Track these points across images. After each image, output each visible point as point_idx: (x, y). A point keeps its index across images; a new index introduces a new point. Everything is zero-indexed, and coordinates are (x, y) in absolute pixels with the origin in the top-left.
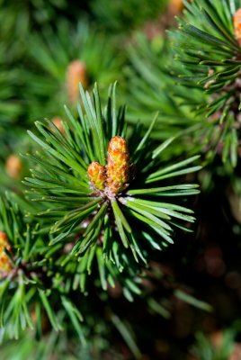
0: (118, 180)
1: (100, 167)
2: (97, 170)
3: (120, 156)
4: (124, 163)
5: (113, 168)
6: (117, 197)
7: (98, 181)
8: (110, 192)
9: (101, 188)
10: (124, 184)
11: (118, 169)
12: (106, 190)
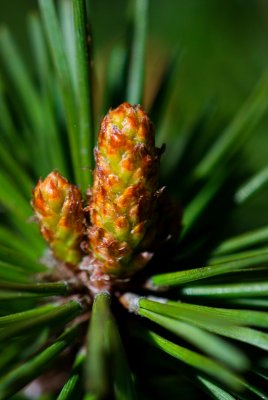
0: (119, 232)
1: (67, 189)
2: (59, 194)
3: (126, 156)
4: (137, 178)
5: (104, 192)
6: (116, 290)
7: (61, 231)
8: (95, 270)
9: (70, 257)
10: (135, 251)
11: (119, 199)
12: (85, 265)
